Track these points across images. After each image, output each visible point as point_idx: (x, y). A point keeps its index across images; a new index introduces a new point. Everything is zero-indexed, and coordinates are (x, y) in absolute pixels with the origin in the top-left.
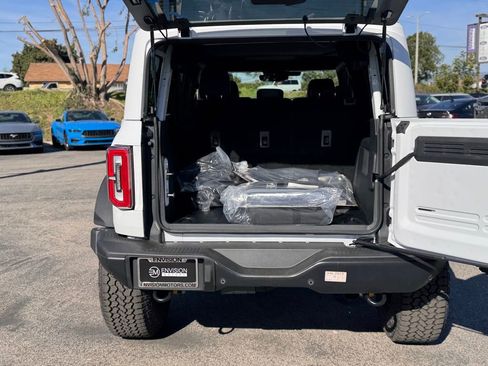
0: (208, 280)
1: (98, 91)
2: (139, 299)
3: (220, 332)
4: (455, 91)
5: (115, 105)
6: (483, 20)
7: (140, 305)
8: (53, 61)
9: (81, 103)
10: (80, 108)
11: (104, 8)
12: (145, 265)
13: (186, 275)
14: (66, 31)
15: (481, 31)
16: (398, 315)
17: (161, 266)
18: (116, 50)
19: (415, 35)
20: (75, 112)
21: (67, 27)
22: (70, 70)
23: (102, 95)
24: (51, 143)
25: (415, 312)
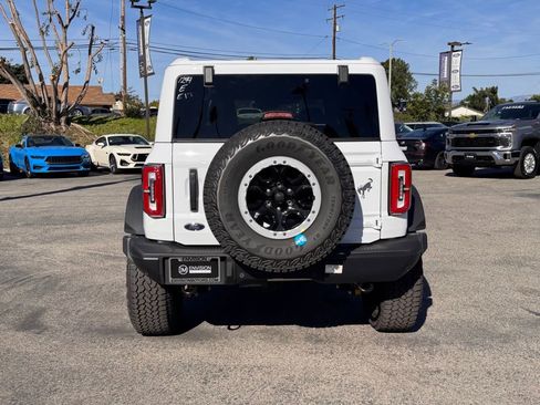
0: (229, 274)
1: (59, 115)
2: (164, 297)
3: (229, 328)
4: (427, 120)
5: (77, 130)
6: (456, 48)
7: (164, 303)
8: (10, 82)
9: (39, 127)
10: (39, 133)
11: (67, 26)
12: (176, 264)
13: (209, 272)
14: (25, 50)
15: (453, 58)
16: (382, 304)
17: (189, 264)
18: (78, 71)
19: (388, 61)
20: (34, 137)
21: (26, 45)
22: (28, 91)
23: (63, 119)
24: (9, 170)
25: (396, 301)
